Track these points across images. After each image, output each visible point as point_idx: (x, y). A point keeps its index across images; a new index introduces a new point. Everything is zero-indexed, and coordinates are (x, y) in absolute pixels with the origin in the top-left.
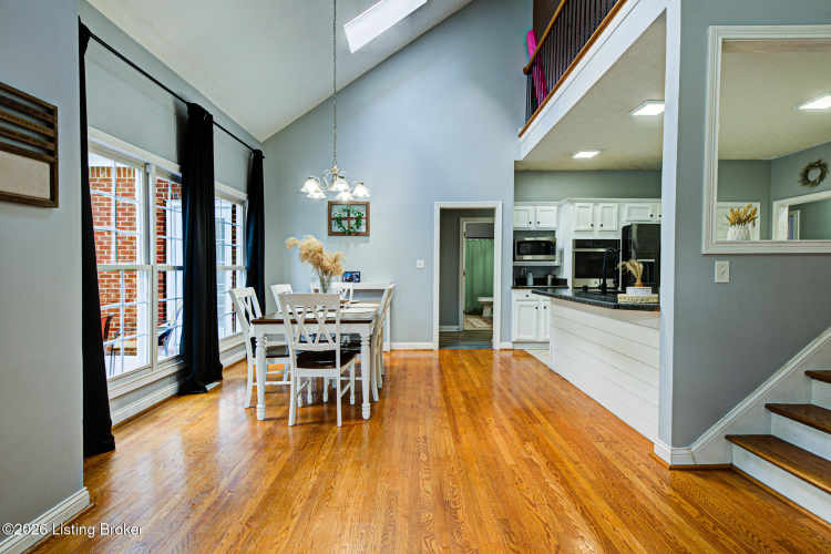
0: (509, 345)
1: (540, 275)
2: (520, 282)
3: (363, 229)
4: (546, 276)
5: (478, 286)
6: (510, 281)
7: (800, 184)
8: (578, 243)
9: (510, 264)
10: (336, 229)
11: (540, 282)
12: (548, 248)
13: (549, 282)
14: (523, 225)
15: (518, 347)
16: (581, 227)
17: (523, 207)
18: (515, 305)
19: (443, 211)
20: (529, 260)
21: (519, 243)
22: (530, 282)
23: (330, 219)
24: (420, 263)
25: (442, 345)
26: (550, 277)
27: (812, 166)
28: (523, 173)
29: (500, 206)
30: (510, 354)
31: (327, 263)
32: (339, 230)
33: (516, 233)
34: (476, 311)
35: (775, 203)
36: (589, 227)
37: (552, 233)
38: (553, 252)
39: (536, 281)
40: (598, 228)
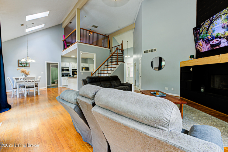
0: (61, 86)
1: (67, 75)
2: (63, 76)
3: (28, 66)
5: (54, 77)
6: (61, 76)
8: (73, 70)
9: (61, 73)
10: (20, 65)
11: (67, 76)
12: (68, 70)
14: (63, 66)
15: (63, 87)
16: (73, 67)
17: (63, 63)
18: (62, 80)
19: (47, 63)
20: (65, 72)
21: (63, 69)
22: (65, 76)
23: (19, 63)
24: (42, 73)
25: (47, 88)
28: (63, 57)
29: (59, 63)
30: (61, 88)
31: (27, 73)
32: (22, 66)
33: (62, 67)
34: (54, 83)
37: (69, 68)
38: (69, 71)
39: (66, 76)
40: (75, 67)
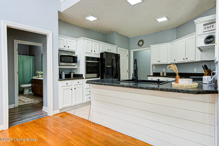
1: (67, 73)
4: (71, 73)
7: (137, 45)
8: (88, 58)
11: (68, 76)
12: (75, 60)
13: (72, 76)
14: (62, 47)
15: (62, 111)
16: (88, 51)
17: (61, 38)
21: (61, 56)
22: (64, 76)
26: (72, 74)
27: (140, 41)
29: (51, 34)
30: (58, 117)
33: (59, 50)
35: (131, 50)
36: (90, 52)
37: (74, 53)
38: (76, 62)
39: (66, 76)
40: (93, 52)
